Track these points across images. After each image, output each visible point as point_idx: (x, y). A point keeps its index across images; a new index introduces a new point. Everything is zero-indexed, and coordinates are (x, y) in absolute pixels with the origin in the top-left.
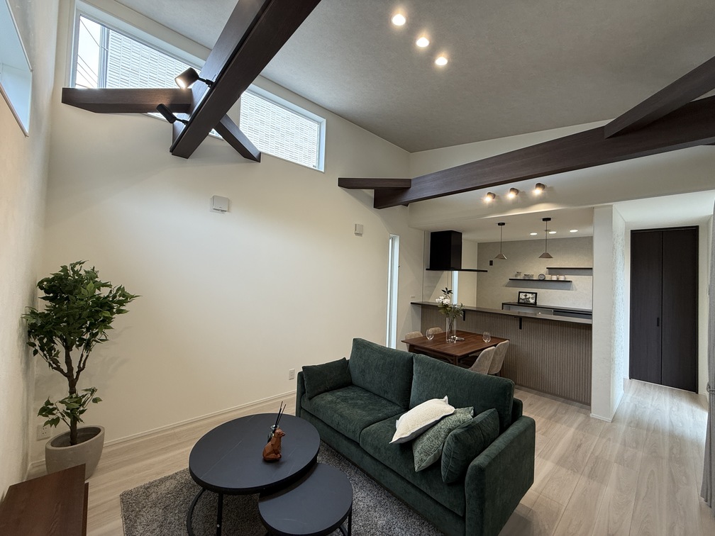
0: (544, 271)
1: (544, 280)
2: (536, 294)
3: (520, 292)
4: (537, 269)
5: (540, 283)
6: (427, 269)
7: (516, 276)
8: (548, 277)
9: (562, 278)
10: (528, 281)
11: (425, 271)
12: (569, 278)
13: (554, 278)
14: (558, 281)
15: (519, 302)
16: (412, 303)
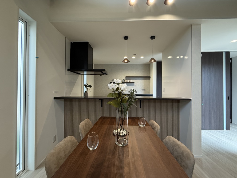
0: (124, 78)
1: (124, 82)
6: (68, 70)
9: (131, 81)
13: (128, 81)
16: (54, 98)
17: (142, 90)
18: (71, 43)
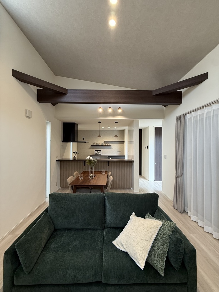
0: (103, 142)
1: (103, 146)
2: (101, 151)
3: (95, 151)
4: (100, 141)
5: (102, 147)
6: (62, 142)
7: (93, 144)
8: (104, 144)
9: (109, 145)
10: (97, 146)
11: (62, 143)
12: (110, 144)
13: (106, 145)
14: (108, 146)
15: (95, 155)
16: (57, 160)
17: (118, 152)
18: (64, 123)
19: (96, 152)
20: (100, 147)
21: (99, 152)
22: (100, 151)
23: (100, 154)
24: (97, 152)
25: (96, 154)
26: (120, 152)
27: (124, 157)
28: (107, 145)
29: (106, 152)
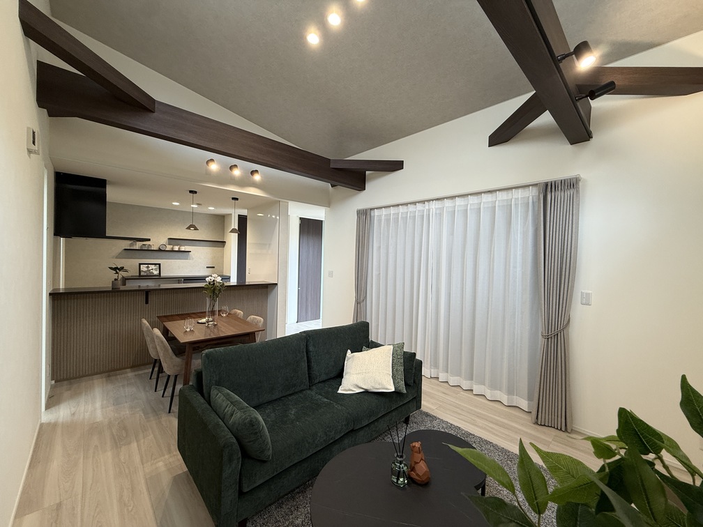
0: (165, 241)
1: (164, 251)
2: (159, 264)
3: (140, 264)
6: (54, 234)
7: (130, 245)
8: (169, 248)
9: (183, 248)
10: (147, 251)
12: (188, 248)
15: (140, 275)
16: (50, 294)
17: (207, 267)
19: (144, 268)
20: (155, 253)
21: (152, 267)
22: (155, 264)
23: (156, 273)
24: (148, 267)
25: (142, 274)
26: (213, 267)
27: (228, 278)
28: (176, 249)
29: (174, 268)
